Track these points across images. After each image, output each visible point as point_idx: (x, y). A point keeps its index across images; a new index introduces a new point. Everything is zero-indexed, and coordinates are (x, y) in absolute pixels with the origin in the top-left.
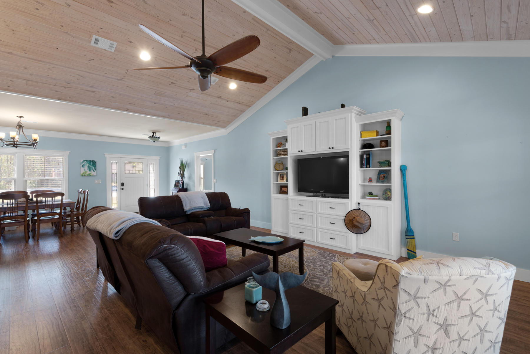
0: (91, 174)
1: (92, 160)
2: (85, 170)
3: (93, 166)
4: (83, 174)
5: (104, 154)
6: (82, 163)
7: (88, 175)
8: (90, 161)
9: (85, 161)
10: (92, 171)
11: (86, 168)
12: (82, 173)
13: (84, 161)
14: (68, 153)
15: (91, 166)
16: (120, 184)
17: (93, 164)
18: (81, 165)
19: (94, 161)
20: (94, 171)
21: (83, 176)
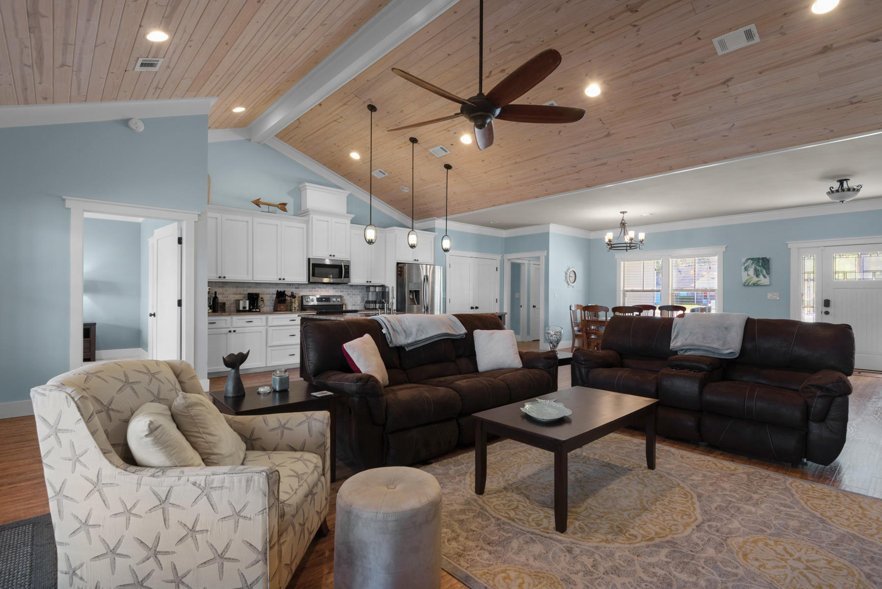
0: (759, 283)
1: (761, 257)
2: (749, 275)
3: (764, 267)
4: (745, 283)
5: (787, 244)
6: (745, 263)
7: (755, 285)
8: (759, 259)
9: (749, 259)
10: (761, 276)
11: (751, 271)
12: (744, 280)
14: (722, 249)
15: (758, 268)
16: (822, 303)
17: (764, 264)
18: (743, 268)
19: (766, 258)
20: (765, 277)
21: (746, 285)
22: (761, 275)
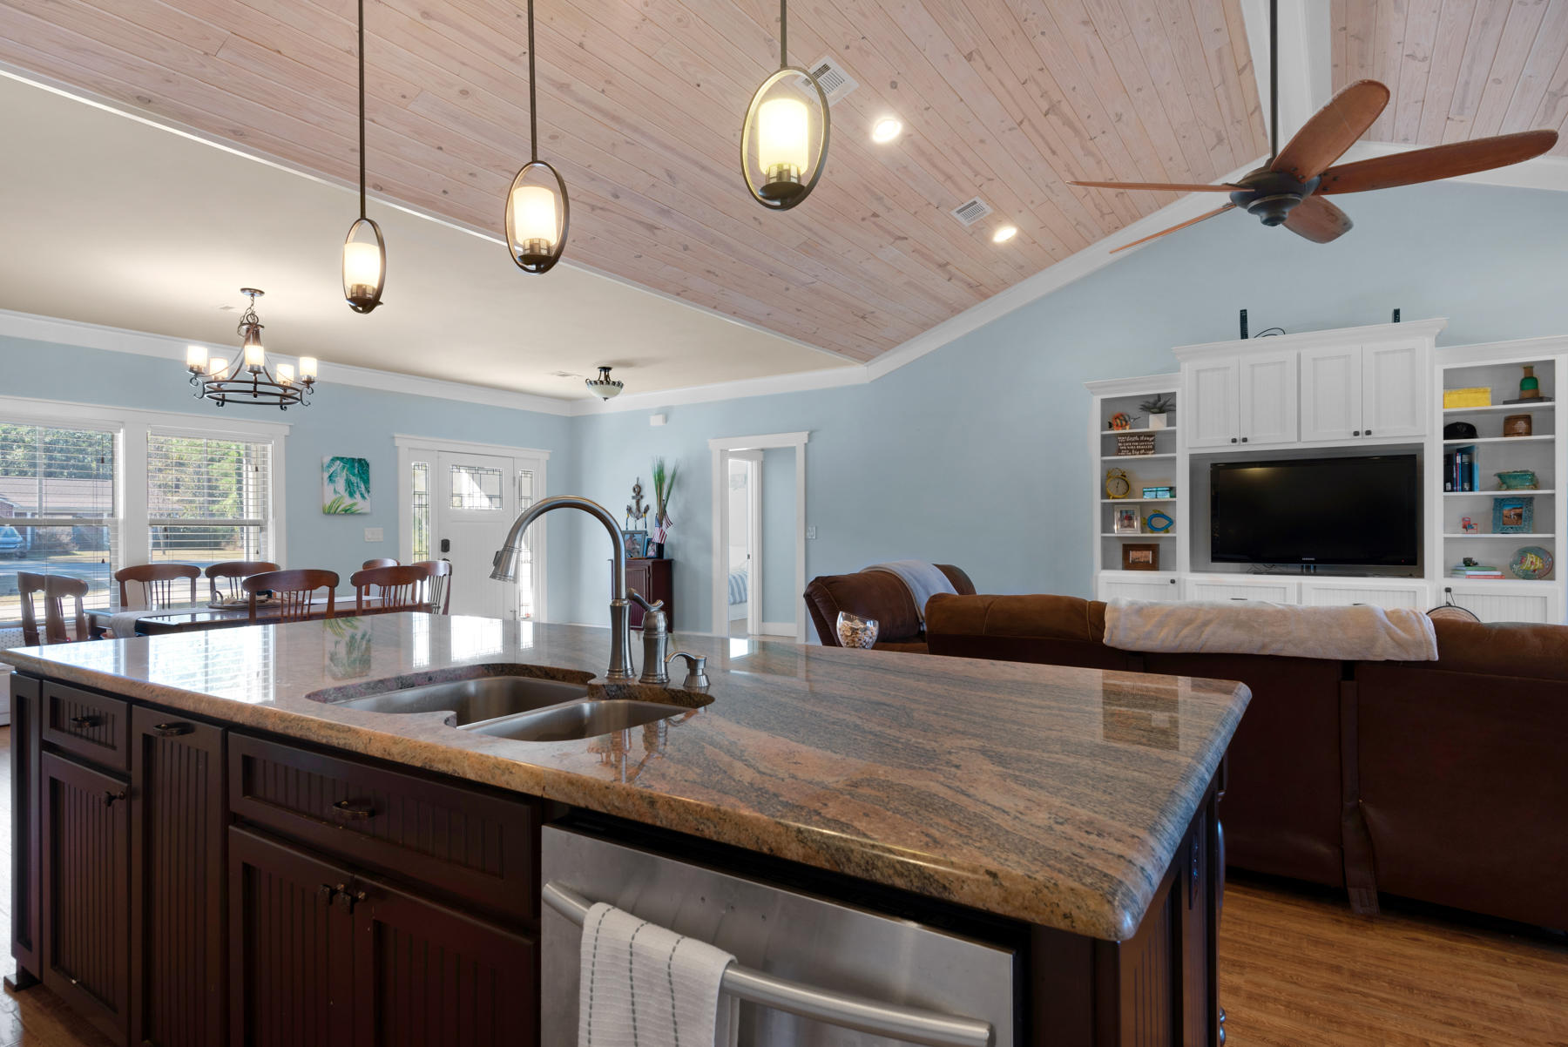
0: (355, 508)
1: (356, 457)
2: (334, 493)
3: (361, 478)
4: (330, 507)
5: (393, 438)
6: (329, 466)
7: (347, 512)
8: (353, 460)
9: (338, 458)
10: (358, 496)
11: (341, 484)
12: (328, 502)
13: (334, 459)
14: (285, 428)
15: (354, 479)
16: (438, 545)
17: (360, 468)
18: (326, 475)
19: (364, 460)
20: (363, 497)
21: (330, 512)
22: (358, 493)
